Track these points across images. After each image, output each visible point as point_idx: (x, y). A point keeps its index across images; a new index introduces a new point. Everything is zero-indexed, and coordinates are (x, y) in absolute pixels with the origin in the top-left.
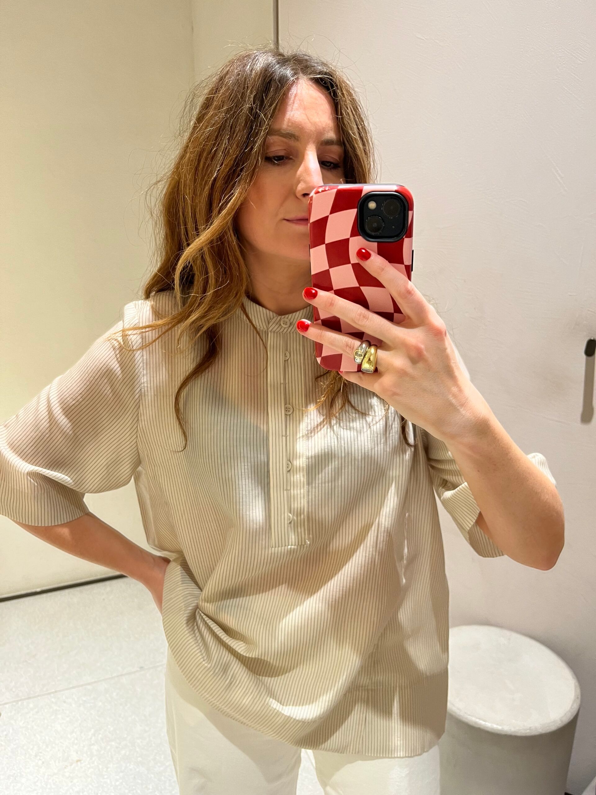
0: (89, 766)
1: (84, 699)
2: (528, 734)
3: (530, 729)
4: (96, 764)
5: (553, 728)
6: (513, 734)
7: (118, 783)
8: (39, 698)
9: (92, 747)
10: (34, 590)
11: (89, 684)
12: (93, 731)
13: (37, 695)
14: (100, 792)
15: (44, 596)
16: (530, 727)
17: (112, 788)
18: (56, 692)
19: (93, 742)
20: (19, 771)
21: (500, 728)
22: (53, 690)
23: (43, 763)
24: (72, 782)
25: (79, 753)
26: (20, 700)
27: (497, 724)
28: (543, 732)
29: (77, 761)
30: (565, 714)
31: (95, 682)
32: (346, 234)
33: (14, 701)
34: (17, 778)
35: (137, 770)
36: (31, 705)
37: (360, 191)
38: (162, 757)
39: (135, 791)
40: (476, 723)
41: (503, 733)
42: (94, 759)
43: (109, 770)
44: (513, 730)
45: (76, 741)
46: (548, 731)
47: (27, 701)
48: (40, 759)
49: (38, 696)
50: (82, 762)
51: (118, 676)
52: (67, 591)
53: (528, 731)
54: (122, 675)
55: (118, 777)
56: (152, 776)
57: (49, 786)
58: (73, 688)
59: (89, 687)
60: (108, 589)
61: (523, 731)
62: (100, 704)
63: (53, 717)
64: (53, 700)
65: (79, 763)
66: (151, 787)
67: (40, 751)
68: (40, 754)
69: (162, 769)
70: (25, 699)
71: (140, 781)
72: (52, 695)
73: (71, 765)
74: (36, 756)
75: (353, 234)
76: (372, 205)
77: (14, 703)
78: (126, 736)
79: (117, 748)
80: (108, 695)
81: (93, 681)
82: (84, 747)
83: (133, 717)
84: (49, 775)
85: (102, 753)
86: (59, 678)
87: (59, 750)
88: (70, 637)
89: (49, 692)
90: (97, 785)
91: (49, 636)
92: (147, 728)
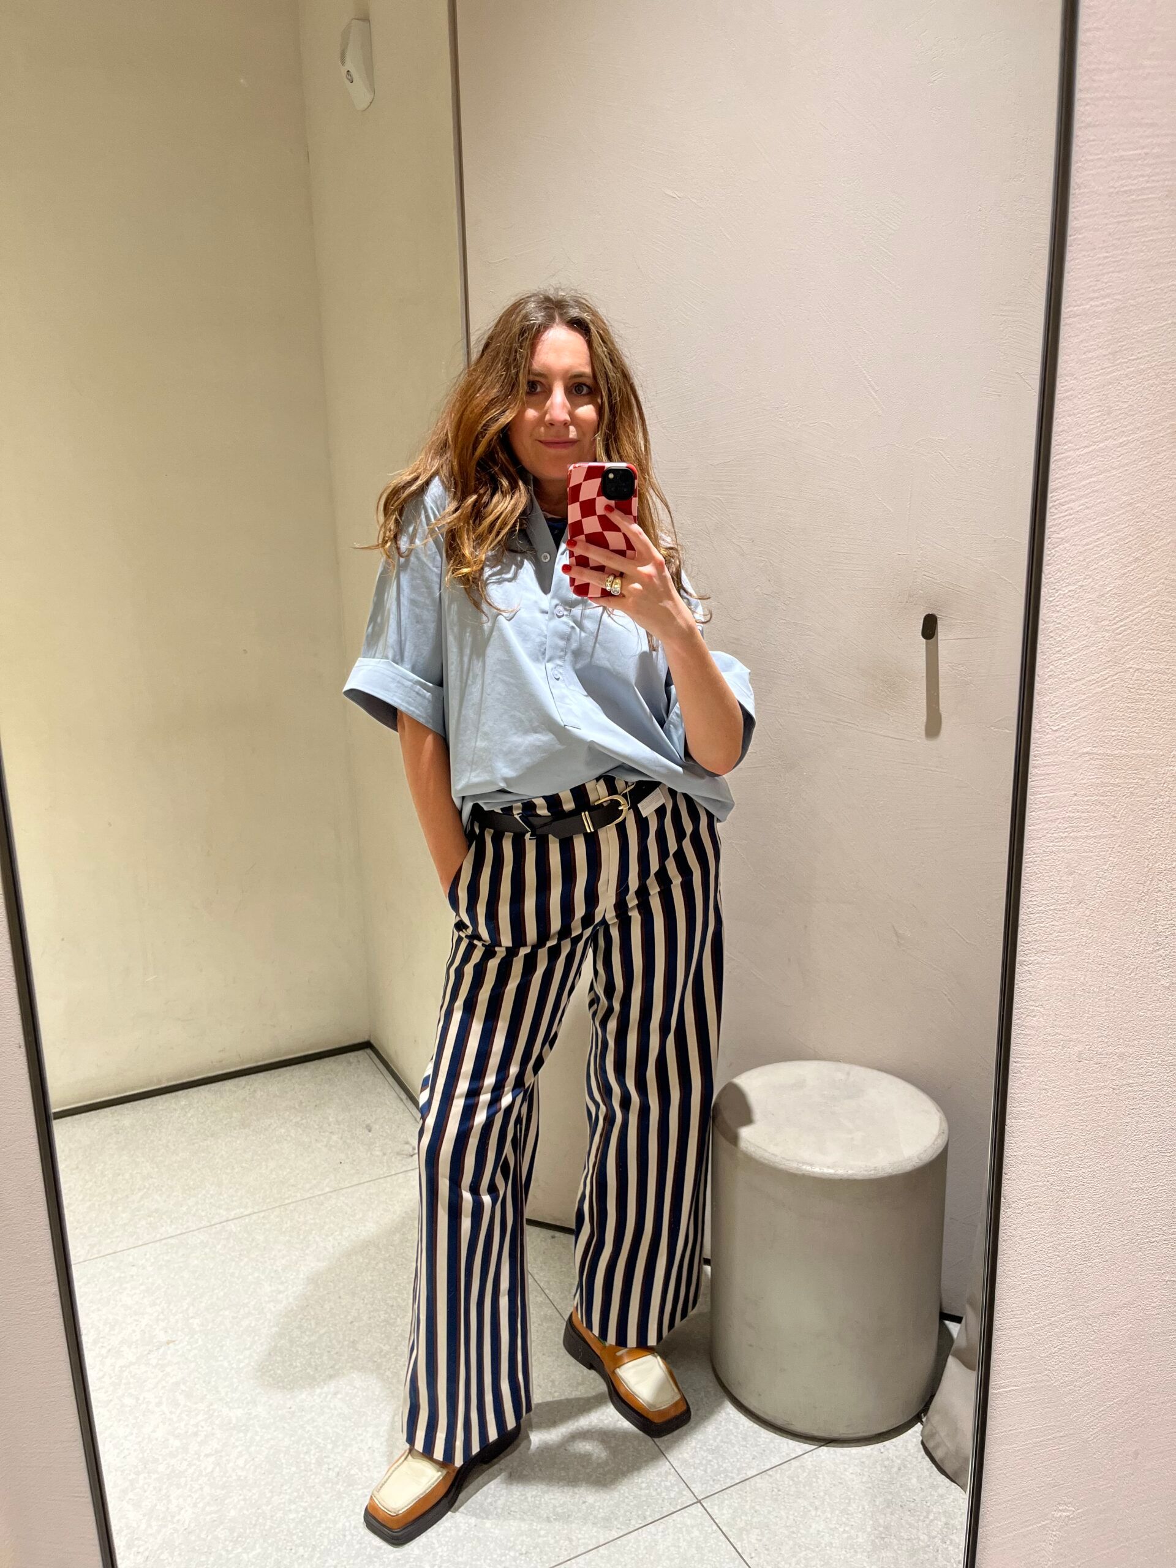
0: (189, 1347)
1: (166, 1258)
2: (872, 1177)
3: (875, 1168)
4: (200, 1342)
5: (908, 1167)
6: (851, 1178)
7: (242, 1365)
8: (86, 1263)
9: (191, 1321)
11: (171, 1237)
12: (188, 1300)
13: (81, 1260)
14: (214, 1379)
17: (233, 1371)
18: (115, 1252)
19: (191, 1315)
21: (831, 1171)
22: (111, 1251)
24: (163, 1371)
25: (170, 1331)
27: (828, 1167)
28: (894, 1173)
29: (168, 1343)
30: (925, 1151)
31: (182, 1234)
32: (594, 495)
37: (604, 467)
38: (313, 1322)
39: (272, 1372)
40: (797, 1169)
41: (837, 1177)
42: (196, 1336)
43: (224, 1348)
44: (850, 1172)
45: (161, 1317)
46: (901, 1172)
48: (102, 1347)
50: (177, 1342)
51: (221, 1223)
53: (872, 1172)
54: (228, 1221)
56: (300, 1349)
58: (146, 1244)
59: (173, 1241)
61: (866, 1173)
62: (196, 1262)
63: (115, 1288)
64: (111, 1264)
65: (171, 1345)
66: (299, 1364)
69: (313, 1338)
71: (278, 1359)
72: (109, 1257)
73: (158, 1349)
75: (598, 495)
76: (611, 476)
78: (247, 1301)
79: (233, 1318)
80: (207, 1250)
81: (179, 1232)
82: (177, 1322)
83: (256, 1275)
84: (121, 1367)
85: (209, 1328)
86: (117, 1234)
87: (134, 1331)
88: (127, 1176)
89: (101, 1254)
90: (207, 1371)
91: (87, 1177)
92: (281, 1288)
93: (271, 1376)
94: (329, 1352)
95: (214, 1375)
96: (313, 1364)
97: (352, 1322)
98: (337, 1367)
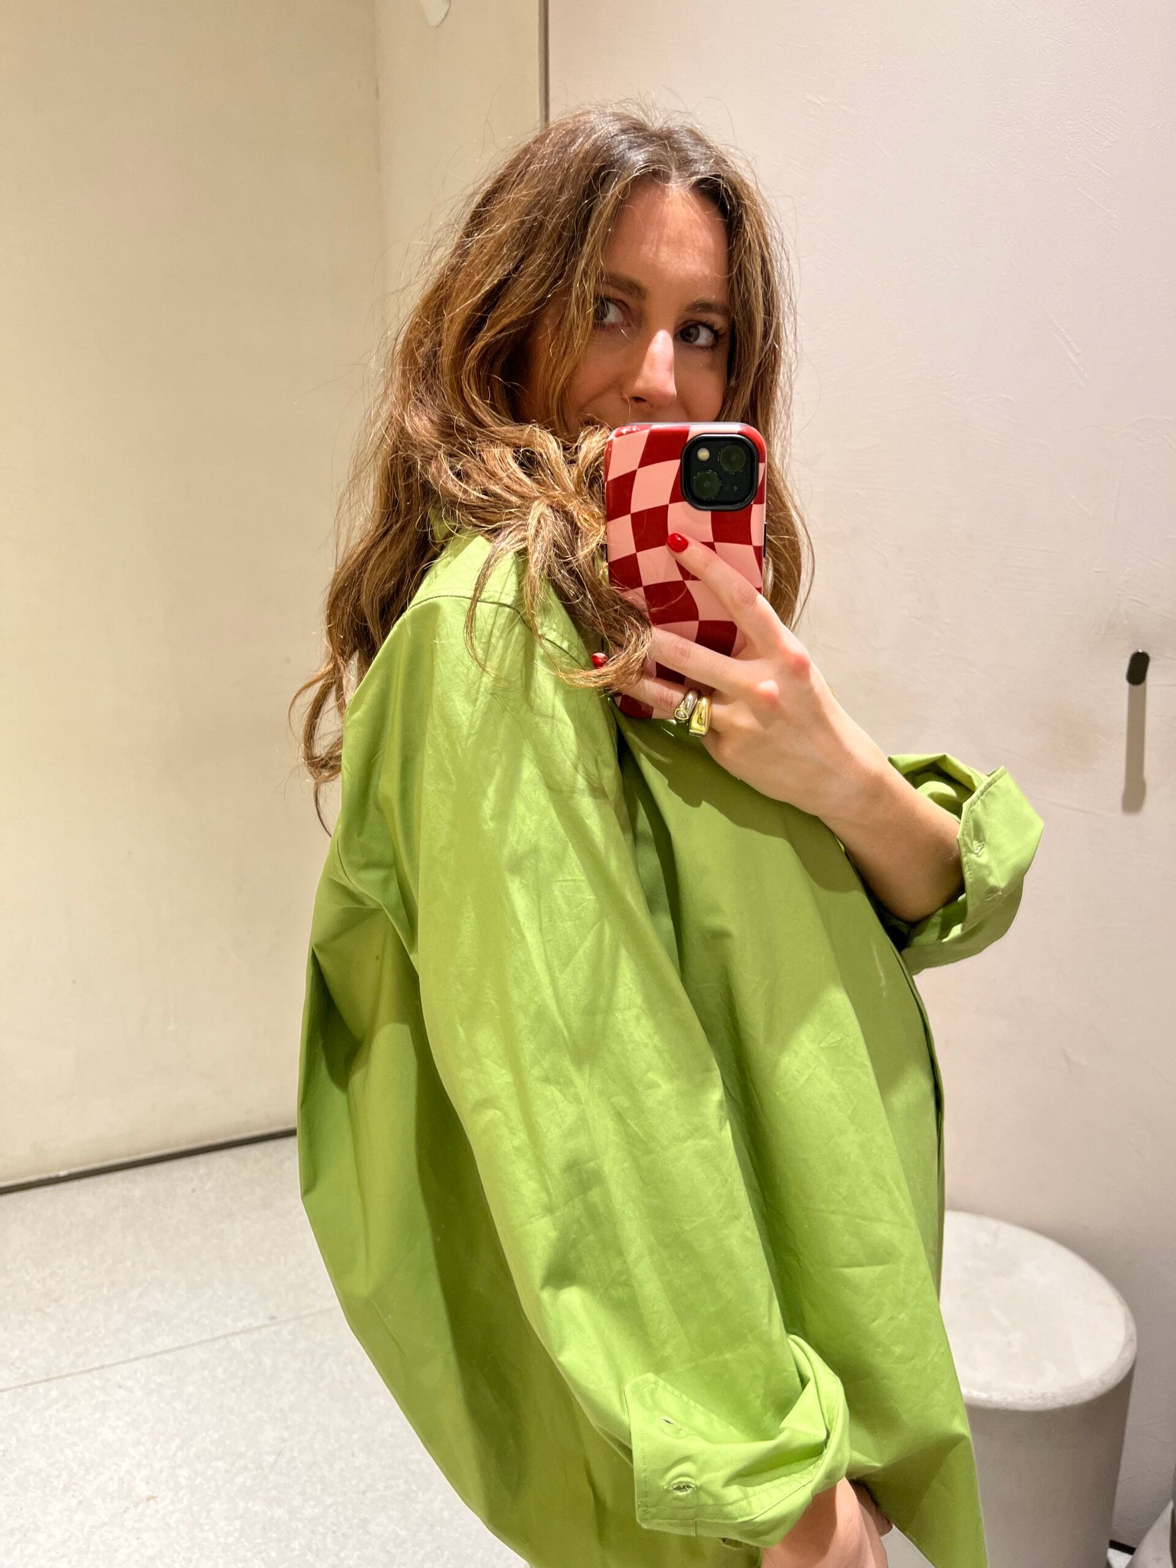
0: (171, 1508)
1: (159, 1380)
2: (1038, 1408)
3: (1043, 1396)
4: (185, 1502)
5: (1086, 1395)
6: (1010, 1407)
7: (230, 1540)
8: (69, 1379)
9: (177, 1471)
10: (53, 1175)
11: (167, 1352)
12: (177, 1441)
13: (63, 1373)
15: (75, 1184)
16: (1043, 1394)
17: (219, 1549)
18: (102, 1367)
19: (178, 1462)
20: (31, 1520)
21: (984, 1396)
22: (97, 1365)
23: (80, 1503)
24: (138, 1539)
25: (152, 1482)
26: (32, 1384)
27: (980, 1390)
28: (1069, 1403)
29: (149, 1499)
30: (1107, 1372)
31: (180, 1348)
33: (20, 1386)
34: (27, 1534)
35: (269, 1514)
36: (54, 1394)
39: (264, 1554)
41: (990, 1406)
42: (181, 1493)
43: (212, 1514)
44: (1010, 1399)
45: (144, 1462)
46: (1078, 1402)
47: (43, 1384)
48: (73, 1496)
49: (67, 1375)
50: (158, 1500)
51: (225, 1337)
52: (119, 1175)
53: (1039, 1401)
54: (234, 1334)
55: (231, 1528)
56: (299, 1524)
57: (92, 1548)
58: (137, 1359)
59: (168, 1357)
60: (202, 1170)
61: (1030, 1402)
62: (191, 1389)
63: (97, 1416)
64: (97, 1382)
65: (152, 1502)
66: (297, 1547)
67: (74, 1480)
68: (73, 1487)
70: (40, 1382)
71: (274, 1535)
72: (95, 1372)
73: (136, 1506)
74: (66, 1489)
77: (20, 1390)
78: (244, 1449)
79: (227, 1472)
80: (206, 1373)
81: (176, 1345)
82: (161, 1471)
83: (258, 1413)
84: (92, 1527)
85: (197, 1483)
86: (107, 1342)
87: (112, 1479)
88: (129, 1264)
89: (87, 1368)
90: (189, 1544)
91: (85, 1262)
92: (286, 1435)
93: (263, 1559)
94: (334, 1532)
95: (196, 1550)
96: (314, 1547)
97: (364, 1493)
98: (342, 1555)
